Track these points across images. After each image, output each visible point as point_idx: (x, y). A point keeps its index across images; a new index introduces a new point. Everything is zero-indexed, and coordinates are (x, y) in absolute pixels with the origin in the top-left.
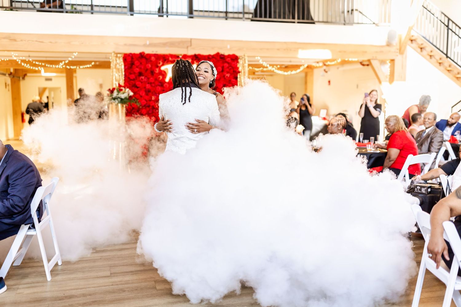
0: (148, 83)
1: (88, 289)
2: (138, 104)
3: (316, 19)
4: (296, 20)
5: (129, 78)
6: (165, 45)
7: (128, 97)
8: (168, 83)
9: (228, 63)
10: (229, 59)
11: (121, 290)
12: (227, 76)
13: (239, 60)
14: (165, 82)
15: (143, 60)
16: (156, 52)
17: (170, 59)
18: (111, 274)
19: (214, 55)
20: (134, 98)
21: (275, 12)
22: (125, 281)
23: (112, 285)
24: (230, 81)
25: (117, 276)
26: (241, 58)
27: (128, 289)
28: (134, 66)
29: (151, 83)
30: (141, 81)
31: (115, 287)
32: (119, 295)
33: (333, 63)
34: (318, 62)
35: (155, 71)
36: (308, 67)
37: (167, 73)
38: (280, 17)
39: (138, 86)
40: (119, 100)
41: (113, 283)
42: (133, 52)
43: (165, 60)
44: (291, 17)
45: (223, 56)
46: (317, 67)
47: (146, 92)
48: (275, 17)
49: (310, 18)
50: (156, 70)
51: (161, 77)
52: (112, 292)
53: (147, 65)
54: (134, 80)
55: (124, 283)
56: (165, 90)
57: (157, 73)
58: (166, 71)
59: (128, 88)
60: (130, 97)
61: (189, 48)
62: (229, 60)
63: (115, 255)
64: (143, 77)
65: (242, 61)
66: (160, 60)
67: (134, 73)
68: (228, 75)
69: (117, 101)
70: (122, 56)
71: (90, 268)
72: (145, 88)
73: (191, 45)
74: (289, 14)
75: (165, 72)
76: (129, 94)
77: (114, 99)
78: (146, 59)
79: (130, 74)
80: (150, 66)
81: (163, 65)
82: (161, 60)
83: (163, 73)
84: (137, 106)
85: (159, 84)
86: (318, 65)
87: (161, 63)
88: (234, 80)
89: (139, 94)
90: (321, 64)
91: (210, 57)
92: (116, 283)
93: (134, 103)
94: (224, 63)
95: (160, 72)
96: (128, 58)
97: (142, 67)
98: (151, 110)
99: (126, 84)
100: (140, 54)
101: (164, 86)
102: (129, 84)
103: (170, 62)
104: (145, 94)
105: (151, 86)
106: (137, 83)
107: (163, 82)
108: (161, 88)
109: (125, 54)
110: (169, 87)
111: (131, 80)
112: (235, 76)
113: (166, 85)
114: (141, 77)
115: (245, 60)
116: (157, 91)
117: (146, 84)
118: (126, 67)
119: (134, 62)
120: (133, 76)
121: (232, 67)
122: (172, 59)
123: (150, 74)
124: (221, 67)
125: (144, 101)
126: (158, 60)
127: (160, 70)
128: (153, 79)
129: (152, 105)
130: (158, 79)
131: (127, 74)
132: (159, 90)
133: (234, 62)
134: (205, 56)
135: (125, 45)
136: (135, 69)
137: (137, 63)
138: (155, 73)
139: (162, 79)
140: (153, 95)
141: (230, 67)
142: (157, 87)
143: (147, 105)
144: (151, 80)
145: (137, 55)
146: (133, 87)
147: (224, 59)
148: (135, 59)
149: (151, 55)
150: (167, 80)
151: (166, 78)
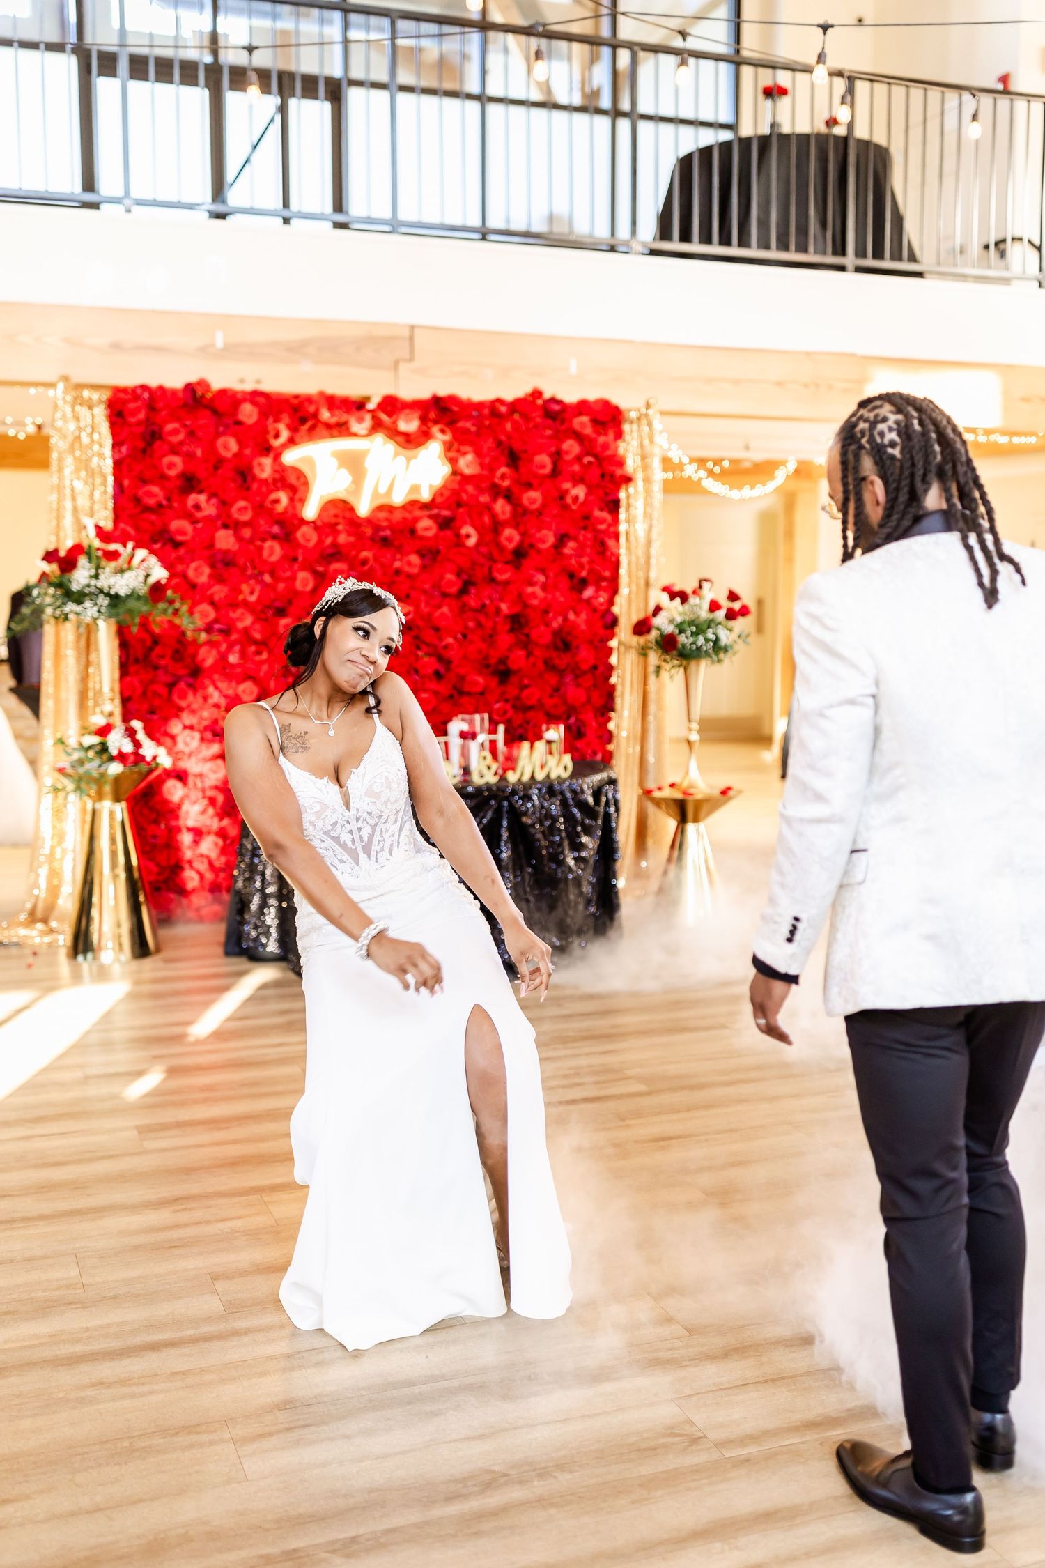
0: (225, 526)
2: (187, 623)
3: (928, 259)
4: (849, 260)
5: (138, 500)
6: (295, 350)
7: (143, 590)
8: (314, 524)
9: (579, 437)
10: (584, 419)
12: (576, 498)
13: (626, 427)
14: (303, 522)
15: (204, 419)
16: (258, 382)
17: (325, 415)
19: (518, 402)
20: (169, 593)
24: (587, 517)
26: (633, 415)
28: (157, 444)
29: (235, 526)
30: (193, 516)
35: (257, 471)
39: (180, 538)
40: (104, 601)
42: (153, 383)
43: (303, 421)
44: (829, 247)
45: (556, 407)
47: (212, 566)
48: (764, 244)
50: (261, 466)
51: (284, 498)
53: (220, 442)
54: (159, 509)
56: (300, 559)
57: (265, 482)
58: (305, 469)
59: (139, 545)
60: (157, 591)
61: (403, 367)
62: (582, 424)
64: (202, 498)
65: (635, 427)
66: (277, 420)
67: (162, 479)
68: (580, 492)
69: (89, 610)
70: (100, 401)
72: (212, 545)
73: (411, 359)
74: (819, 234)
75: (300, 474)
76: (147, 576)
77: (79, 598)
78: (215, 412)
79: (144, 480)
80: (233, 445)
81: (292, 442)
82: (286, 420)
83: (292, 480)
84: (177, 628)
85: (276, 529)
87: (285, 434)
88: (605, 515)
89: (186, 575)
91: (503, 409)
93: (167, 617)
94: (560, 437)
95: (277, 476)
96: (132, 406)
97: (199, 452)
98: (237, 648)
99: (122, 525)
100: (189, 388)
101: (296, 539)
102: (137, 529)
103: (325, 432)
104: (210, 576)
105: (239, 538)
106: (175, 525)
107: (290, 523)
108: (282, 548)
109: (118, 391)
110: (320, 541)
111: (148, 509)
112: (610, 498)
113: (304, 535)
114: (193, 499)
115: (650, 424)
116: (265, 562)
117: (217, 529)
118: (124, 449)
119: (161, 428)
120: (155, 489)
121: (595, 456)
122: (333, 415)
123: (232, 485)
124: (550, 455)
125: (205, 607)
126: (271, 420)
127: (277, 468)
128: (245, 508)
129: (240, 625)
130: (269, 506)
131: (126, 483)
132: (274, 558)
133: (606, 434)
134: (480, 406)
135: (116, 346)
136: (166, 460)
137: (175, 432)
138: (254, 478)
139: (286, 509)
140: (246, 579)
141: (588, 454)
142: (268, 544)
143: (217, 626)
144: (240, 510)
145: (174, 392)
146: (155, 542)
147: (563, 421)
148: (164, 413)
149: (239, 396)
150: (310, 511)
151: (306, 503)
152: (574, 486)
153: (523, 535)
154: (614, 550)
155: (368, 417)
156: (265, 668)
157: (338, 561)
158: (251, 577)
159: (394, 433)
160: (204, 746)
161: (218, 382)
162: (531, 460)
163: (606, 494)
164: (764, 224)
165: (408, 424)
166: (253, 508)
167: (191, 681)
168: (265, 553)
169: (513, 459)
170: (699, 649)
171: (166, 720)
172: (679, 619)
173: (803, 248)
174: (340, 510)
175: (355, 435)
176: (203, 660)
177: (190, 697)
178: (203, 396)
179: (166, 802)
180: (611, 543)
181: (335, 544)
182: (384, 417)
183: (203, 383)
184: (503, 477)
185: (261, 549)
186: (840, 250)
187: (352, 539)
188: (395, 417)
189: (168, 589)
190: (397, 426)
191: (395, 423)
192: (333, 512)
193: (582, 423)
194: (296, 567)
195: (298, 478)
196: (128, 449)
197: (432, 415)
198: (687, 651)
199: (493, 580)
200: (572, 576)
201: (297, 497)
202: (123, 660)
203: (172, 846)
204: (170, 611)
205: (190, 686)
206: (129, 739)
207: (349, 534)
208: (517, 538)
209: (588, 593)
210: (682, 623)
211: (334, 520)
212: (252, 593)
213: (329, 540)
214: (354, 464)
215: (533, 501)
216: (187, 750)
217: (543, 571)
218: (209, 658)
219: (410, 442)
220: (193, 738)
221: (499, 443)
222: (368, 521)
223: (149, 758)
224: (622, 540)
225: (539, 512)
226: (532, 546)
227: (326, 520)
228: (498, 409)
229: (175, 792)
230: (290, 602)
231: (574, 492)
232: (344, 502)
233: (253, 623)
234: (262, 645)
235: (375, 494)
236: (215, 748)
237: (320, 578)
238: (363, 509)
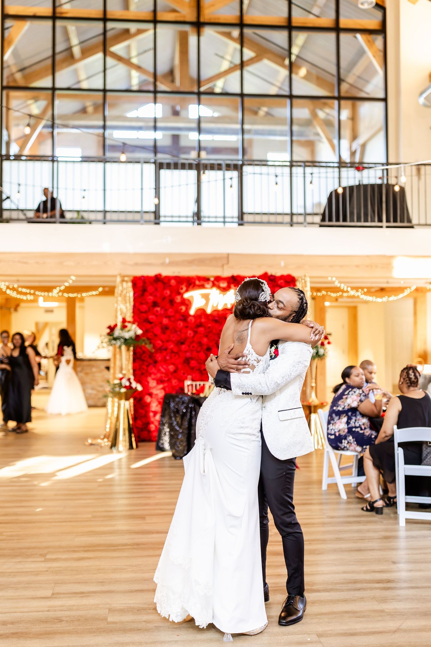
0: (166, 317)
1: (13, 614)
2: (149, 347)
3: (416, 222)
4: (384, 224)
5: (139, 310)
6: (190, 263)
7: (134, 337)
8: (194, 316)
10: (282, 281)
11: (57, 619)
13: (297, 283)
14: (190, 316)
15: (160, 285)
16: (179, 273)
17: (197, 282)
18: (53, 594)
20: (143, 338)
21: (352, 213)
22: (68, 606)
23: (48, 611)
25: (59, 598)
26: (300, 279)
27: (67, 618)
28: (146, 293)
29: (169, 317)
30: (156, 314)
31: (51, 614)
32: (52, 626)
36: (417, 290)
37: (192, 302)
39: (151, 321)
40: (122, 340)
41: (49, 609)
43: (190, 284)
44: (376, 219)
45: (273, 278)
47: (162, 329)
48: (352, 220)
50: (177, 299)
51: (184, 308)
52: (44, 621)
53: (164, 292)
54: (146, 312)
55: (66, 610)
56: (189, 327)
57: (178, 303)
58: (190, 299)
59: (135, 324)
60: (137, 337)
61: (225, 267)
62: (281, 283)
63: (69, 567)
64: (158, 309)
65: (301, 283)
66: (182, 284)
67: (147, 303)
69: (118, 343)
70: (130, 280)
71: (28, 584)
72: (161, 323)
73: (228, 263)
74: (373, 215)
75: (189, 301)
76: (135, 333)
77: (116, 339)
78: (164, 283)
79: (142, 304)
80: (168, 292)
81: (187, 291)
82: (185, 284)
83: (187, 302)
85: (182, 318)
87: (184, 289)
89: (153, 332)
92: (55, 608)
94: (274, 287)
95: (182, 301)
96: (138, 282)
97: (158, 295)
98: (169, 354)
99: (135, 318)
100: (156, 276)
101: (188, 321)
102: (139, 319)
103: (197, 287)
104: (161, 332)
105: (170, 320)
106: (150, 317)
107: (186, 315)
108: (184, 323)
109: (134, 277)
110: (195, 321)
111: (142, 312)
113: (190, 320)
114: (156, 309)
115: (306, 282)
116: (178, 328)
117: (163, 318)
118: (136, 294)
119: (147, 288)
120: (144, 306)
122: (199, 282)
123: (168, 304)
125: (159, 342)
126: (180, 284)
127: (182, 299)
128: (172, 311)
129: (170, 347)
130: (180, 311)
131: (137, 304)
132: (181, 327)
136: (148, 297)
137: (151, 289)
138: (175, 302)
139: (185, 311)
140: (172, 333)
142: (179, 322)
143: (162, 348)
144: (170, 312)
145: (151, 277)
147: (275, 282)
148: (148, 284)
149: (170, 278)
150: (192, 312)
151: (191, 310)
155: (211, 283)
156: (177, 361)
157: (201, 327)
158: (174, 332)
159: (219, 287)
160: (158, 385)
165: (224, 285)
166: (175, 312)
167: (154, 364)
168: (178, 325)
171: (147, 377)
173: (366, 221)
174: (201, 312)
175: (207, 288)
176: (158, 358)
177: (154, 370)
178: (160, 278)
179: (146, 402)
181: (201, 322)
182: (216, 283)
183: (160, 274)
185: (176, 324)
186: (380, 221)
187: (205, 321)
188: (219, 282)
189: (143, 336)
190: (220, 285)
192: (199, 313)
194: (188, 329)
197: (231, 281)
201: (188, 307)
202: (134, 358)
203: (147, 416)
204: (144, 344)
205: (154, 366)
207: (204, 319)
211: (200, 315)
212: (174, 337)
213: (198, 321)
214: (206, 297)
216: (153, 386)
219: (225, 290)
220: (155, 382)
222: (211, 315)
223: (134, 387)
227: (197, 315)
229: (148, 399)
230: (185, 340)
232: (203, 309)
233: (174, 347)
234: (177, 353)
235: (213, 306)
236: (161, 386)
237: (195, 332)
238: (209, 311)
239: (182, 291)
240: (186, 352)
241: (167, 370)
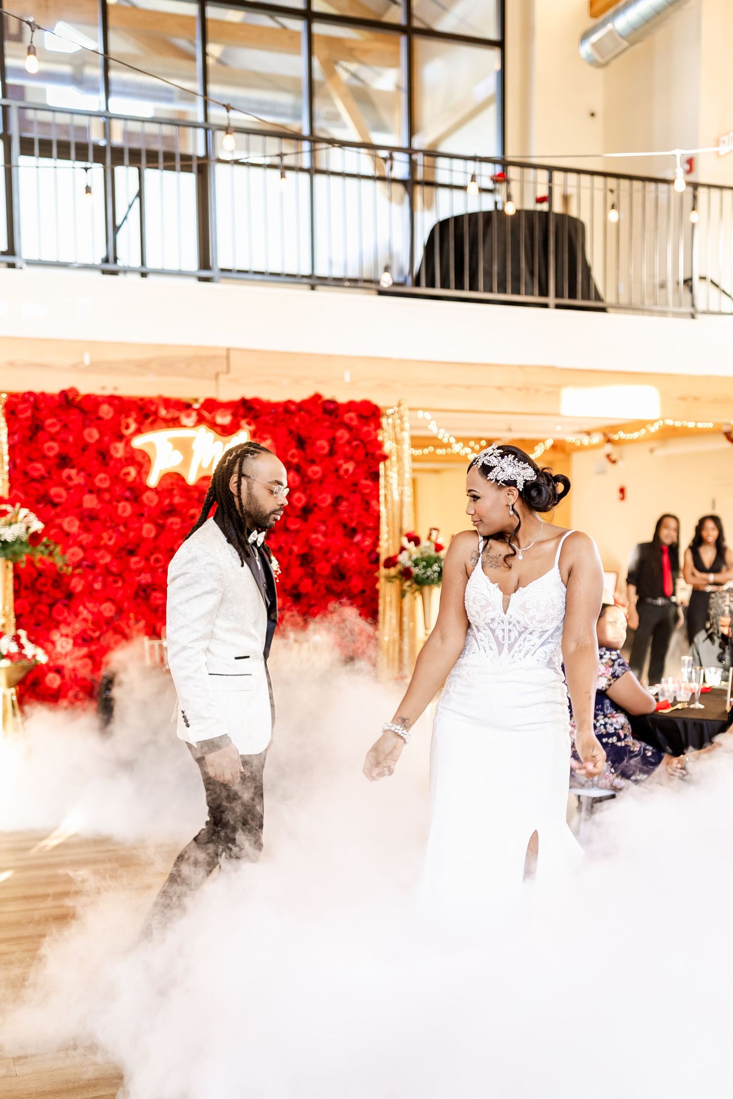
0: (91, 492)
2: (59, 561)
3: (609, 298)
4: (551, 300)
5: (26, 473)
6: (142, 366)
7: (25, 538)
8: (155, 490)
9: (349, 427)
10: (352, 415)
12: (347, 471)
13: (384, 421)
14: (147, 488)
15: (74, 416)
16: (116, 389)
17: (163, 412)
19: (304, 403)
20: (45, 540)
24: (356, 484)
26: (389, 412)
28: (40, 434)
29: (98, 492)
30: (67, 484)
33: (635, 435)
34: (588, 433)
35: (113, 452)
36: (554, 447)
38: (502, 289)
39: (57, 500)
42: (37, 389)
43: (147, 416)
44: (536, 291)
45: (332, 406)
46: (581, 448)
47: (81, 520)
48: (489, 289)
49: (593, 294)
50: (116, 449)
51: (133, 471)
53: (86, 432)
54: (41, 479)
56: (146, 514)
57: (119, 460)
58: (148, 451)
59: (22, 506)
60: (35, 538)
61: (222, 379)
62: (351, 419)
64: (73, 472)
65: (390, 421)
66: (128, 416)
67: (44, 458)
68: (350, 466)
72: (80, 505)
73: (228, 371)
74: (529, 280)
75: (144, 454)
76: (28, 528)
78: (82, 411)
79: (31, 459)
80: (96, 435)
81: (138, 431)
82: (134, 416)
83: (139, 458)
84: (53, 565)
85: (128, 494)
86: (586, 440)
87: (133, 427)
88: (368, 482)
89: (60, 527)
90: (597, 439)
91: (293, 407)
93: (45, 557)
94: (335, 427)
95: (129, 456)
96: (21, 407)
97: (71, 439)
98: (100, 579)
99: (15, 492)
100: (64, 394)
101: (142, 501)
102: (26, 494)
103: (163, 424)
104: (80, 527)
105: (101, 500)
106: (53, 491)
107: (138, 489)
108: (132, 507)
109: (12, 396)
110: (160, 502)
111: (34, 480)
112: (372, 470)
113: (148, 498)
114: (66, 472)
115: (401, 418)
116: (120, 517)
117: (84, 494)
118: (16, 437)
119: (43, 422)
120: (39, 466)
121: (361, 441)
122: (168, 412)
123: (95, 462)
124: (328, 441)
125: (76, 549)
126: (123, 416)
127: (128, 449)
128: (105, 479)
129: (102, 562)
130: (123, 478)
131: (18, 461)
132: (126, 514)
133: (369, 426)
134: (277, 405)
135: (11, 364)
136: (46, 445)
137: (53, 425)
138: (111, 457)
139: (135, 478)
140: (106, 529)
141: (356, 439)
142: (121, 505)
143: (85, 563)
144: (101, 480)
145: (52, 397)
146: (39, 503)
147: (337, 416)
148: (44, 412)
149: (100, 399)
150: (153, 481)
151: (149, 475)
152: (346, 462)
153: (309, 497)
154: (376, 508)
155: (194, 415)
156: (121, 592)
157: (174, 516)
158: (110, 528)
159: (213, 425)
160: (76, 649)
161: (85, 388)
162: (314, 444)
163: (370, 468)
164: (488, 274)
165: (224, 419)
166: (111, 479)
167: (66, 602)
168: (120, 511)
169: (301, 443)
170: (428, 577)
171: (49, 630)
172: (414, 557)
173: (516, 291)
174: (175, 480)
175: (185, 426)
176: (75, 587)
177: (66, 614)
178: (73, 399)
179: (49, 689)
180: (374, 503)
181: (171, 504)
182: (206, 414)
183: (73, 390)
184: (293, 456)
185: (116, 508)
186: (544, 292)
187: (183, 501)
188: (214, 413)
189: (44, 536)
190: (215, 420)
191: (214, 418)
192: (169, 481)
193: (350, 416)
194: (143, 520)
195: (144, 457)
196: (18, 437)
197: (241, 412)
198: (420, 580)
199: (287, 530)
200: (345, 526)
201: (143, 470)
202: (17, 587)
204: (47, 552)
205: (65, 605)
206: (16, 642)
207: (181, 497)
208: (304, 499)
209: (358, 538)
210: (416, 560)
211: (170, 487)
212: (110, 539)
213: (167, 502)
214: (184, 447)
215: (315, 473)
216: (63, 652)
217: (324, 523)
218: (78, 585)
219: (225, 431)
220: (68, 643)
221: (291, 432)
222: (196, 487)
223: (30, 656)
224: (382, 499)
225: (321, 481)
226: (315, 505)
227: (164, 487)
228: (290, 407)
229: (54, 681)
230: (138, 546)
231: (345, 466)
232: (178, 474)
233: (112, 561)
234: (119, 576)
235: (200, 468)
236: (84, 650)
237: (160, 528)
238: (191, 479)
239: (127, 432)
240: (139, 572)
241: (97, 616)
